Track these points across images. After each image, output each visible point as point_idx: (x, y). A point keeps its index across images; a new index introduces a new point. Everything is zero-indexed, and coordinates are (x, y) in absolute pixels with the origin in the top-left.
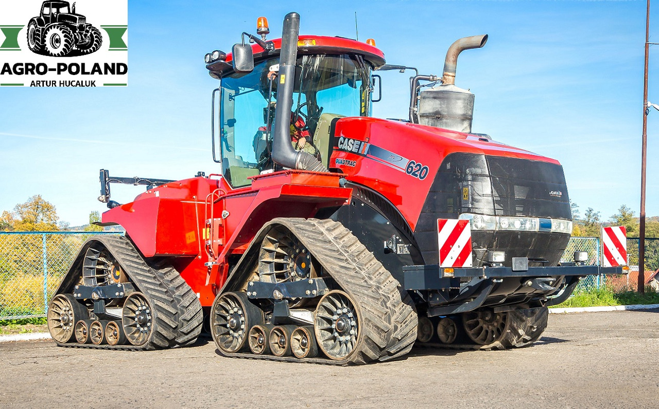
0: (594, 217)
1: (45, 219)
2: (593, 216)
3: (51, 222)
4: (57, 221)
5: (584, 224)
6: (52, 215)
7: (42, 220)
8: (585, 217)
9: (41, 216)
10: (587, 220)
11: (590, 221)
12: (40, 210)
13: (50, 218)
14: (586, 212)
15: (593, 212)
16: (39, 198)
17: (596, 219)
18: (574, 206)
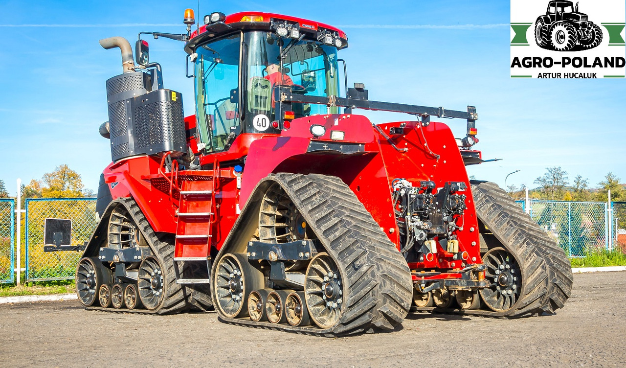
0: (583, 184)
1: (71, 186)
2: (582, 182)
3: (77, 190)
4: (83, 189)
5: (573, 190)
6: (78, 183)
7: (69, 187)
8: (575, 184)
9: (67, 184)
10: (576, 187)
11: (579, 188)
12: (66, 178)
13: (75, 186)
14: (576, 179)
15: (582, 179)
16: (66, 167)
17: (585, 185)
18: (564, 174)
